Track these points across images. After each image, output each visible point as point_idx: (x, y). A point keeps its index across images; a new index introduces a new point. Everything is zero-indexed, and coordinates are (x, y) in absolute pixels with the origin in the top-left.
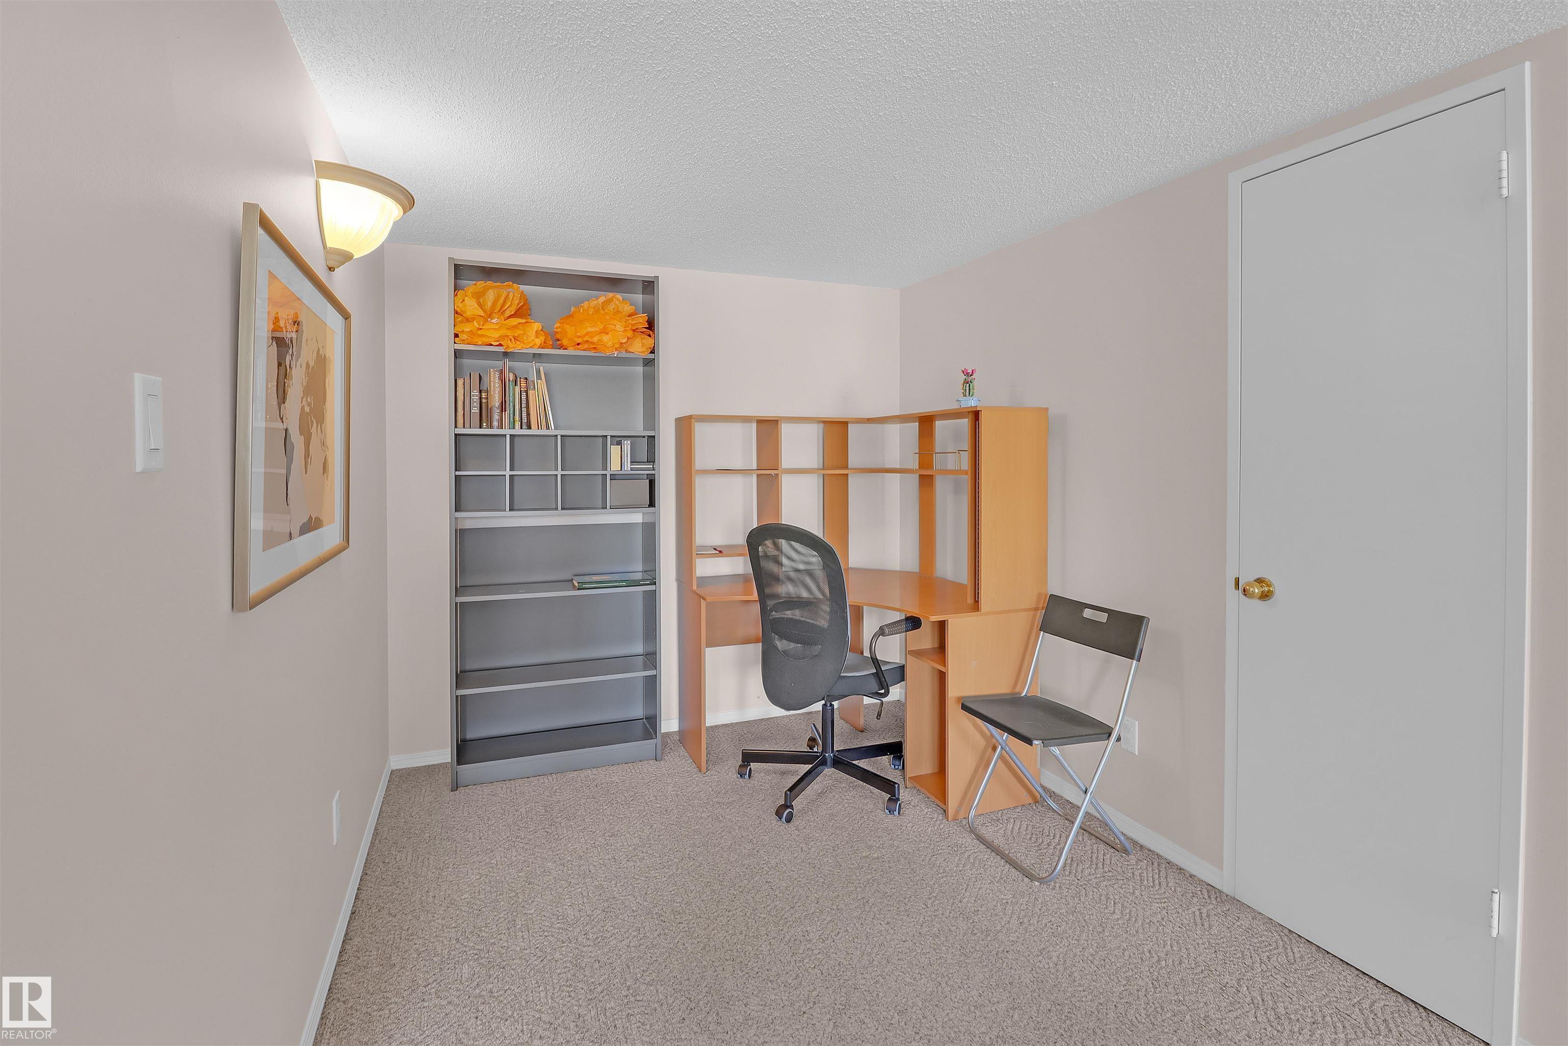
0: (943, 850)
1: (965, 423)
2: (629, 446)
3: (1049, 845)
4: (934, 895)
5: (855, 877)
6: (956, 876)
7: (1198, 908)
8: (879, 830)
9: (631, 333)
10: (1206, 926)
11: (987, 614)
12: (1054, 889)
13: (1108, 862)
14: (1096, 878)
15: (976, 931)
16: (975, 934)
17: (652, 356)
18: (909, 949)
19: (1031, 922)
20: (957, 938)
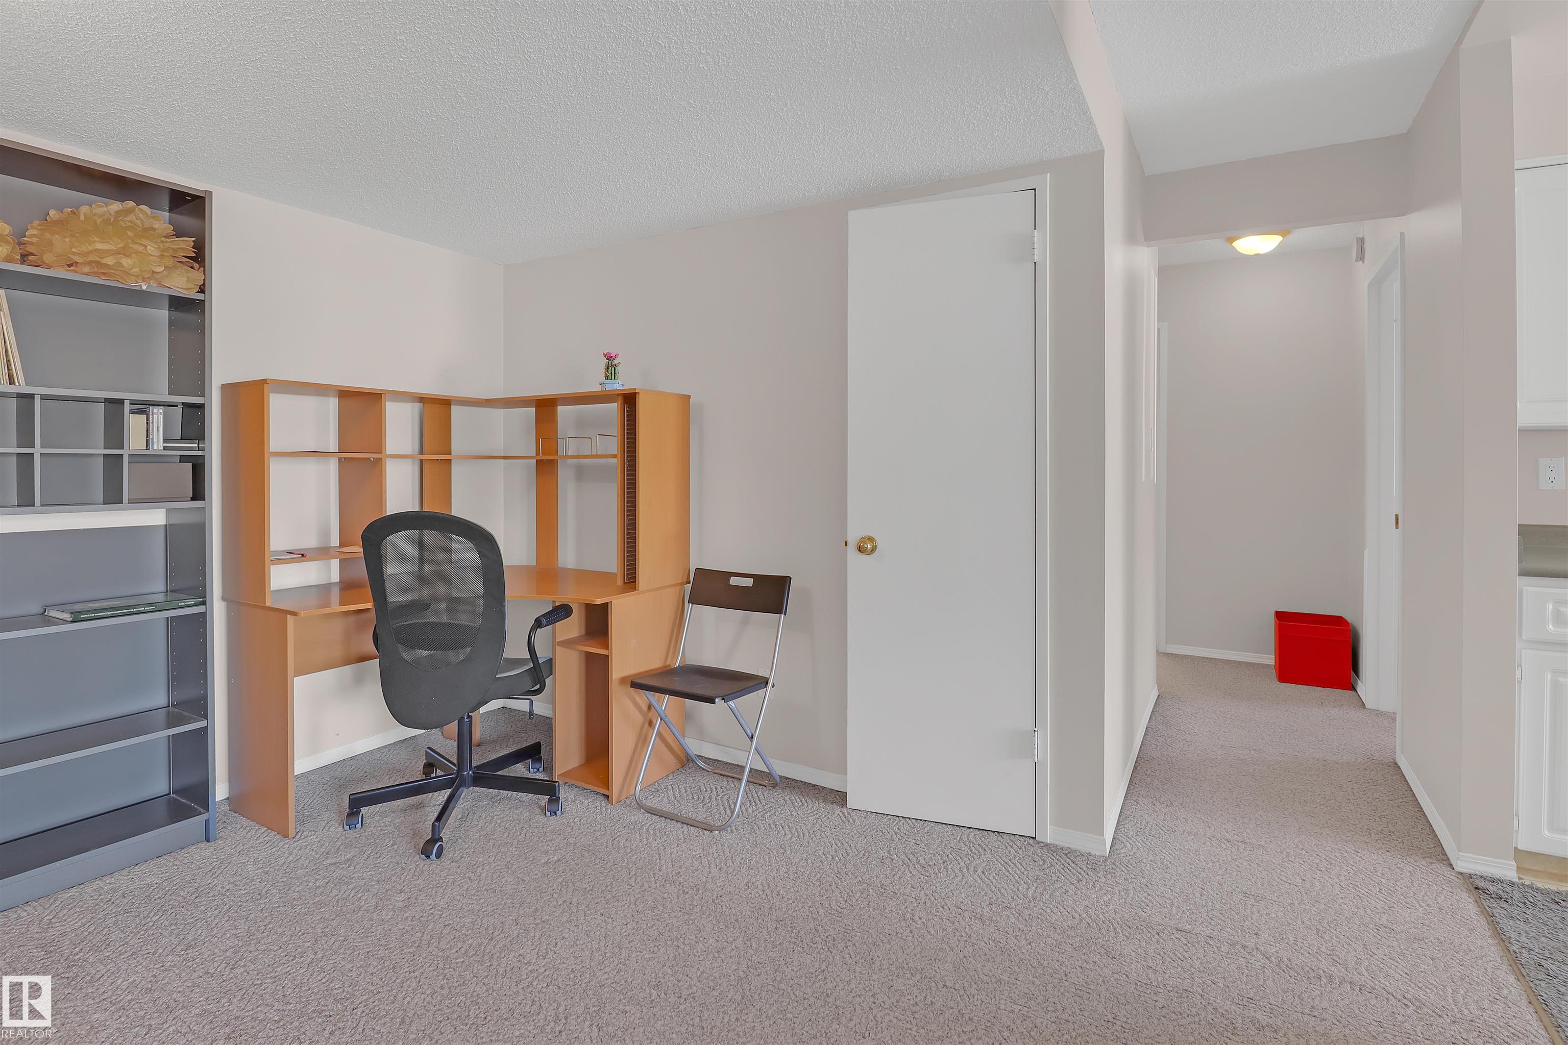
0: (621, 831)
1: (613, 408)
2: (161, 417)
3: (710, 799)
4: (634, 874)
5: (545, 886)
6: (644, 850)
7: (839, 810)
8: (547, 834)
9: (172, 260)
10: (851, 821)
11: (644, 592)
12: (732, 832)
13: (762, 797)
14: (759, 812)
15: (686, 890)
16: (687, 893)
17: (200, 296)
18: (634, 929)
19: (728, 865)
20: (673, 902)
